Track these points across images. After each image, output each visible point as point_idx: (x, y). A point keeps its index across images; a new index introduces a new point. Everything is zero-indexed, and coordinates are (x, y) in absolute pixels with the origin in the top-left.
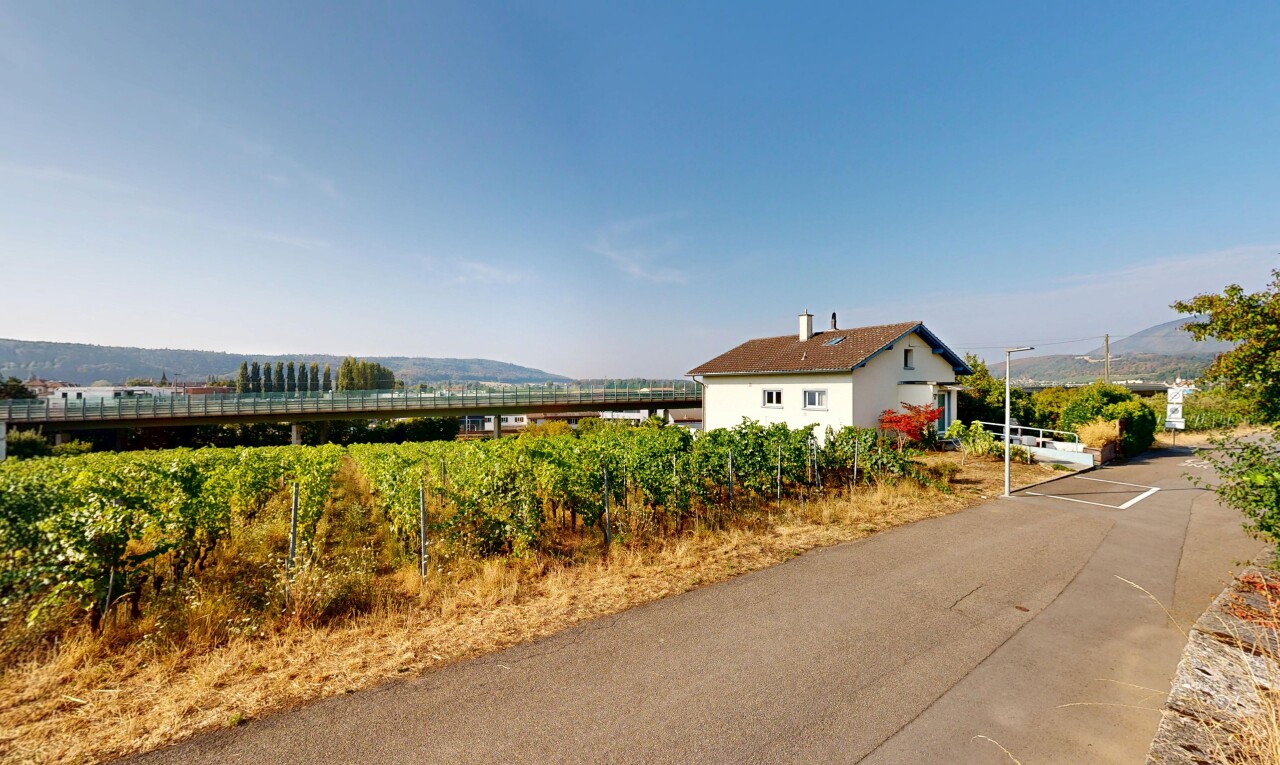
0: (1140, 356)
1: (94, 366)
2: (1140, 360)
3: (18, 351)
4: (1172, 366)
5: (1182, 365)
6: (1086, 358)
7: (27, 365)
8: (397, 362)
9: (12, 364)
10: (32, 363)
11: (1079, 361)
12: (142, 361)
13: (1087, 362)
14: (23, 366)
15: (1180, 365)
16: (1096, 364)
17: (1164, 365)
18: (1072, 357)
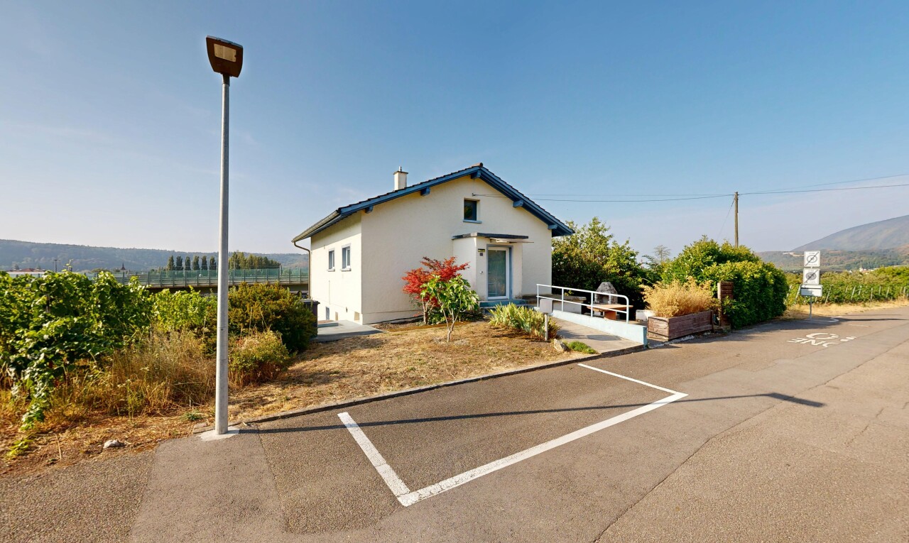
0: (832, 252)
1: (84, 260)
2: (832, 255)
3: (33, 250)
4: (857, 259)
5: (864, 259)
6: (791, 254)
7: (39, 259)
8: (292, 257)
9: (29, 259)
10: (43, 259)
11: (786, 256)
12: (117, 257)
13: (791, 256)
14: (36, 260)
15: (862, 259)
16: (798, 258)
17: (850, 258)
18: (780, 253)
